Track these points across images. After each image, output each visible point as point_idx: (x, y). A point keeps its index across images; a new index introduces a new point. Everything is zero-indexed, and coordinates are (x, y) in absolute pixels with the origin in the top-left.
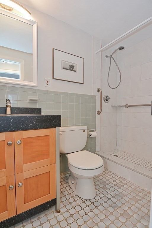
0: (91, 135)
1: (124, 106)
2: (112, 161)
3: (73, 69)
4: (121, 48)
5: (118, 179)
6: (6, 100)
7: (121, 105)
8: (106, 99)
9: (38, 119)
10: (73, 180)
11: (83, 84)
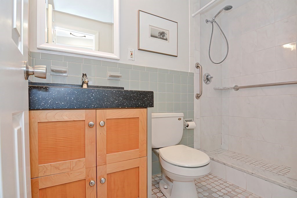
0: (188, 126)
1: (232, 88)
2: (218, 162)
3: (164, 38)
4: (228, 8)
5: (228, 187)
6: (82, 75)
7: (228, 86)
8: (207, 79)
9: (126, 95)
10: (166, 185)
11: (177, 56)
